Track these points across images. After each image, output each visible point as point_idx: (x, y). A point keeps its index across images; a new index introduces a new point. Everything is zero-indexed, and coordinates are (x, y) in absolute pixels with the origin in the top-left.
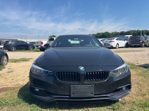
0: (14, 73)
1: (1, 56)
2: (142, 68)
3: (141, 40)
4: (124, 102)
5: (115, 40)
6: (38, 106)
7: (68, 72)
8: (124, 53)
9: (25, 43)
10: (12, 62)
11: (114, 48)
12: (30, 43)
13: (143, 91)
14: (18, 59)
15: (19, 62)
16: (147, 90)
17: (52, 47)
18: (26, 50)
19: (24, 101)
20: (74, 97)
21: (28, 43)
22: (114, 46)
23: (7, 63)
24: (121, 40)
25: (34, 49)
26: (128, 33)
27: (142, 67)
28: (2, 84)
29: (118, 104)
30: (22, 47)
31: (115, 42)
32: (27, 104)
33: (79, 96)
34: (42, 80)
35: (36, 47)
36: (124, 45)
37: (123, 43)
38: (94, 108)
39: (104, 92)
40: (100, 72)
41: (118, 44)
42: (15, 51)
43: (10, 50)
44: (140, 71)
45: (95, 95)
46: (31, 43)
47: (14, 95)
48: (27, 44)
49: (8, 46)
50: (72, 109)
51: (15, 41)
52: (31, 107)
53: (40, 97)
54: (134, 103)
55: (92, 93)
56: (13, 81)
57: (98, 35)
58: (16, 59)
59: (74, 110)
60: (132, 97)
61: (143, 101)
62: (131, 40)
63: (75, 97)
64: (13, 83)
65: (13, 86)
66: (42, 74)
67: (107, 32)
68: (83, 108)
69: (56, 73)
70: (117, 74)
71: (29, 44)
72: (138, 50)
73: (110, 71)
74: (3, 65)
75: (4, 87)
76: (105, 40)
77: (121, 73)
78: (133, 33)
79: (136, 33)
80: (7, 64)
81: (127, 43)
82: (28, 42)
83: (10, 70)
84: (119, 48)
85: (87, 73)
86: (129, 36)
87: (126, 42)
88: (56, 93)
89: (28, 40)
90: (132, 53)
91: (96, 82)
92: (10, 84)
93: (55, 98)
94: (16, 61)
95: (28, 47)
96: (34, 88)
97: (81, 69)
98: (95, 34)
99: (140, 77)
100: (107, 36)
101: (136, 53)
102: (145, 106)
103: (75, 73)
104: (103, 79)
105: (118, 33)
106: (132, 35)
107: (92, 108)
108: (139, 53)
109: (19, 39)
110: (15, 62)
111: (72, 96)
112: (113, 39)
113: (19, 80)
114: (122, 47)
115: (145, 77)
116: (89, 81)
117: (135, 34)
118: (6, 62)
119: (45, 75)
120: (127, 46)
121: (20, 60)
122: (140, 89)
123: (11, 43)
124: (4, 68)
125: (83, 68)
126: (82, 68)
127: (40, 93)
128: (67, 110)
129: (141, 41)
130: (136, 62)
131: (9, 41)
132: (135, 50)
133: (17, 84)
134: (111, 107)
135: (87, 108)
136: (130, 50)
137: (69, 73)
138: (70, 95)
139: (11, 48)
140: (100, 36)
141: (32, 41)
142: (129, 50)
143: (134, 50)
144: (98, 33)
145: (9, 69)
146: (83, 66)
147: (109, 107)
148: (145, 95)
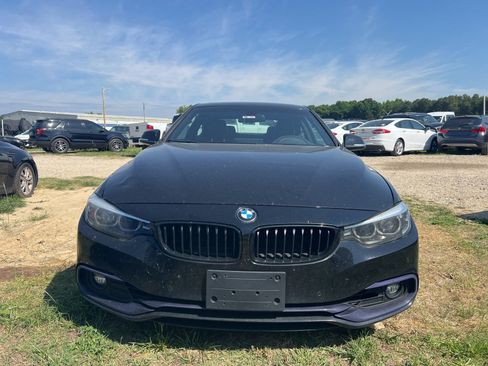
0: (50, 223)
1: (15, 167)
2: (475, 224)
3: (482, 130)
4: (391, 336)
5: (391, 127)
6: (102, 333)
7: (201, 226)
8: (419, 172)
9: (99, 129)
10: (51, 188)
11: (388, 154)
12: (114, 130)
13: (464, 300)
14: (69, 177)
15: (71, 189)
16: (479, 299)
17: (168, 141)
18: (100, 150)
19: (60, 314)
20: (216, 308)
21: (108, 129)
22: (389, 147)
23: (33, 189)
24: (413, 128)
25: (125, 148)
26: (442, 105)
27: (473, 219)
28: (4, 257)
29: (370, 341)
30: (88, 139)
31: (391, 134)
32: (70, 323)
33: (235, 309)
34: (116, 248)
35: (131, 142)
36: (421, 145)
37: (418, 138)
38: (285, 351)
39: (320, 296)
40: (316, 230)
41: (401, 140)
42: (66, 152)
43: (49, 150)
44: (464, 235)
45: (287, 306)
46: (116, 127)
47: (35, 293)
48: (103, 131)
49: (43, 134)
50: (213, 349)
51: (66, 121)
52: (79, 336)
53: (109, 303)
54: (425, 340)
55: (277, 300)
56: (42, 247)
57: (340, 108)
58: (63, 177)
59: (216, 352)
60: (423, 321)
61: (457, 336)
62: (448, 129)
63: (221, 308)
64: (41, 256)
65: (38, 265)
66: (117, 227)
67: (370, 100)
68: (248, 347)
69: (162, 227)
70: (368, 240)
71: (110, 132)
72: (469, 162)
73: (342, 227)
74: (19, 196)
75: (11, 265)
76: (358, 125)
77: (383, 237)
78: (459, 106)
79: (467, 104)
80: (32, 193)
81: (434, 139)
82: (109, 125)
83: (39, 213)
84: (404, 153)
85: (263, 232)
86: (444, 115)
87: (430, 133)
88: (160, 294)
89: (110, 119)
90: (447, 173)
91: (293, 264)
92: (31, 258)
93: (157, 310)
94: (61, 185)
95: (108, 141)
96: (89, 272)
97: (244, 216)
98: (330, 105)
99: (463, 256)
100: (370, 112)
101: (461, 172)
102: (464, 352)
103: (221, 229)
104: (316, 254)
105: (407, 103)
106: (452, 113)
107: (278, 351)
108: (469, 174)
109: (81, 116)
110: (59, 189)
111: (211, 304)
112: (387, 123)
113: (60, 245)
114: (416, 153)
115: (479, 254)
116: (269, 257)
117: (467, 107)
118: (30, 186)
119: (126, 233)
120: (434, 147)
121: (76, 182)
122: (454, 293)
123: (53, 127)
124: (22, 205)
125: (250, 213)
126: (247, 214)
127: (110, 291)
128: (196, 351)
129: (483, 134)
130: (456, 203)
131: (48, 121)
132: (460, 162)
133: (53, 258)
134: (344, 351)
135: (263, 348)
136: (443, 161)
137: (204, 227)
138: (203, 303)
139: (54, 144)
140: (345, 113)
141: (121, 123)
142: (439, 161)
143: (454, 162)
144: (339, 103)
145: (36, 208)
146: (251, 207)
147: (335, 349)
148: (470, 315)
